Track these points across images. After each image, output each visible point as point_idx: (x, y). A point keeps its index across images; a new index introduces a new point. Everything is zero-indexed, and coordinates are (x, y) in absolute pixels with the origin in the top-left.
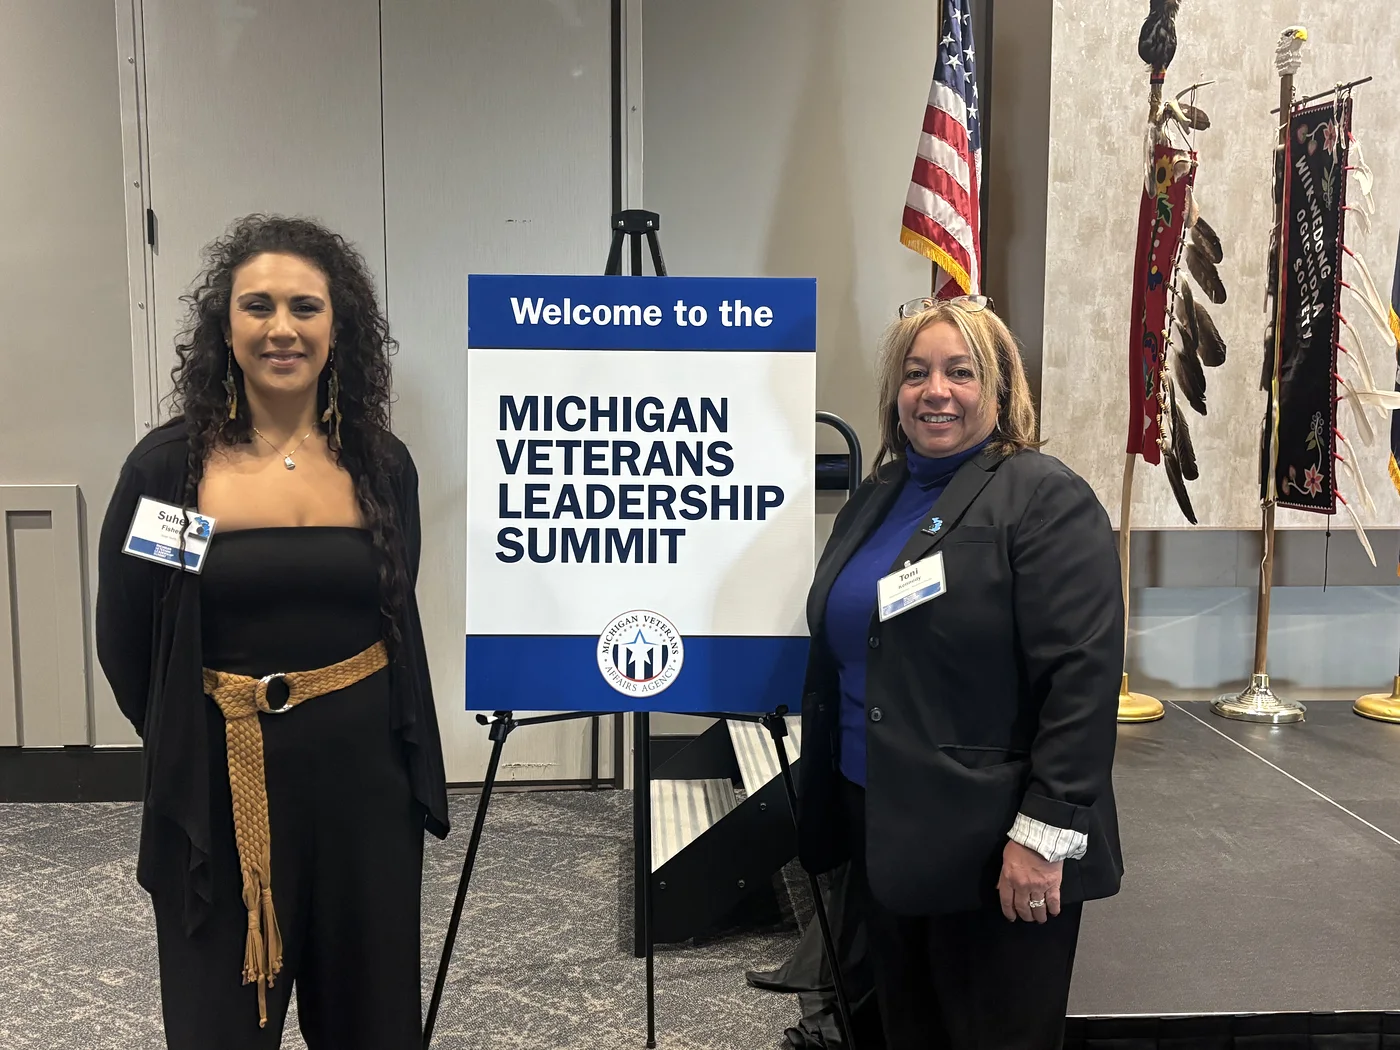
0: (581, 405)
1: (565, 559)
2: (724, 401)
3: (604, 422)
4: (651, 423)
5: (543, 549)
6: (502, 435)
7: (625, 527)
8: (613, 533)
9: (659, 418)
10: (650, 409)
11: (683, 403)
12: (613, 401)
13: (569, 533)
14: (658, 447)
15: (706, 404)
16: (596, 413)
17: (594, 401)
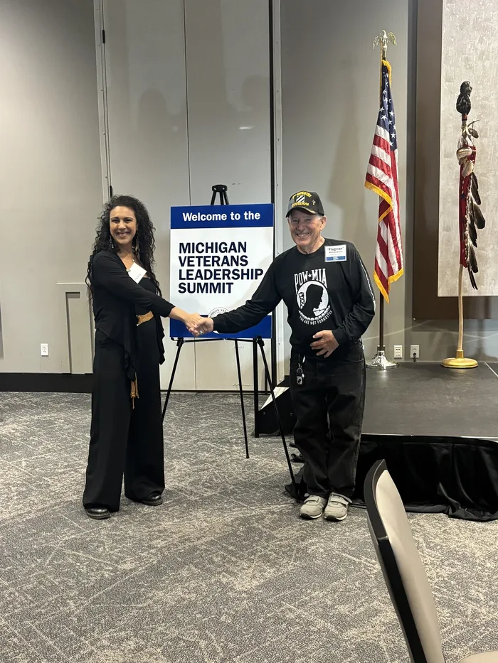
0: (203, 245)
1: (198, 292)
2: (245, 243)
3: (209, 250)
4: (223, 250)
5: (192, 289)
6: (180, 255)
7: (215, 282)
8: (212, 284)
9: (226, 248)
10: (223, 246)
11: (233, 244)
12: (212, 244)
13: (199, 284)
14: (226, 257)
15: (240, 244)
16: (207, 248)
17: (207, 244)
